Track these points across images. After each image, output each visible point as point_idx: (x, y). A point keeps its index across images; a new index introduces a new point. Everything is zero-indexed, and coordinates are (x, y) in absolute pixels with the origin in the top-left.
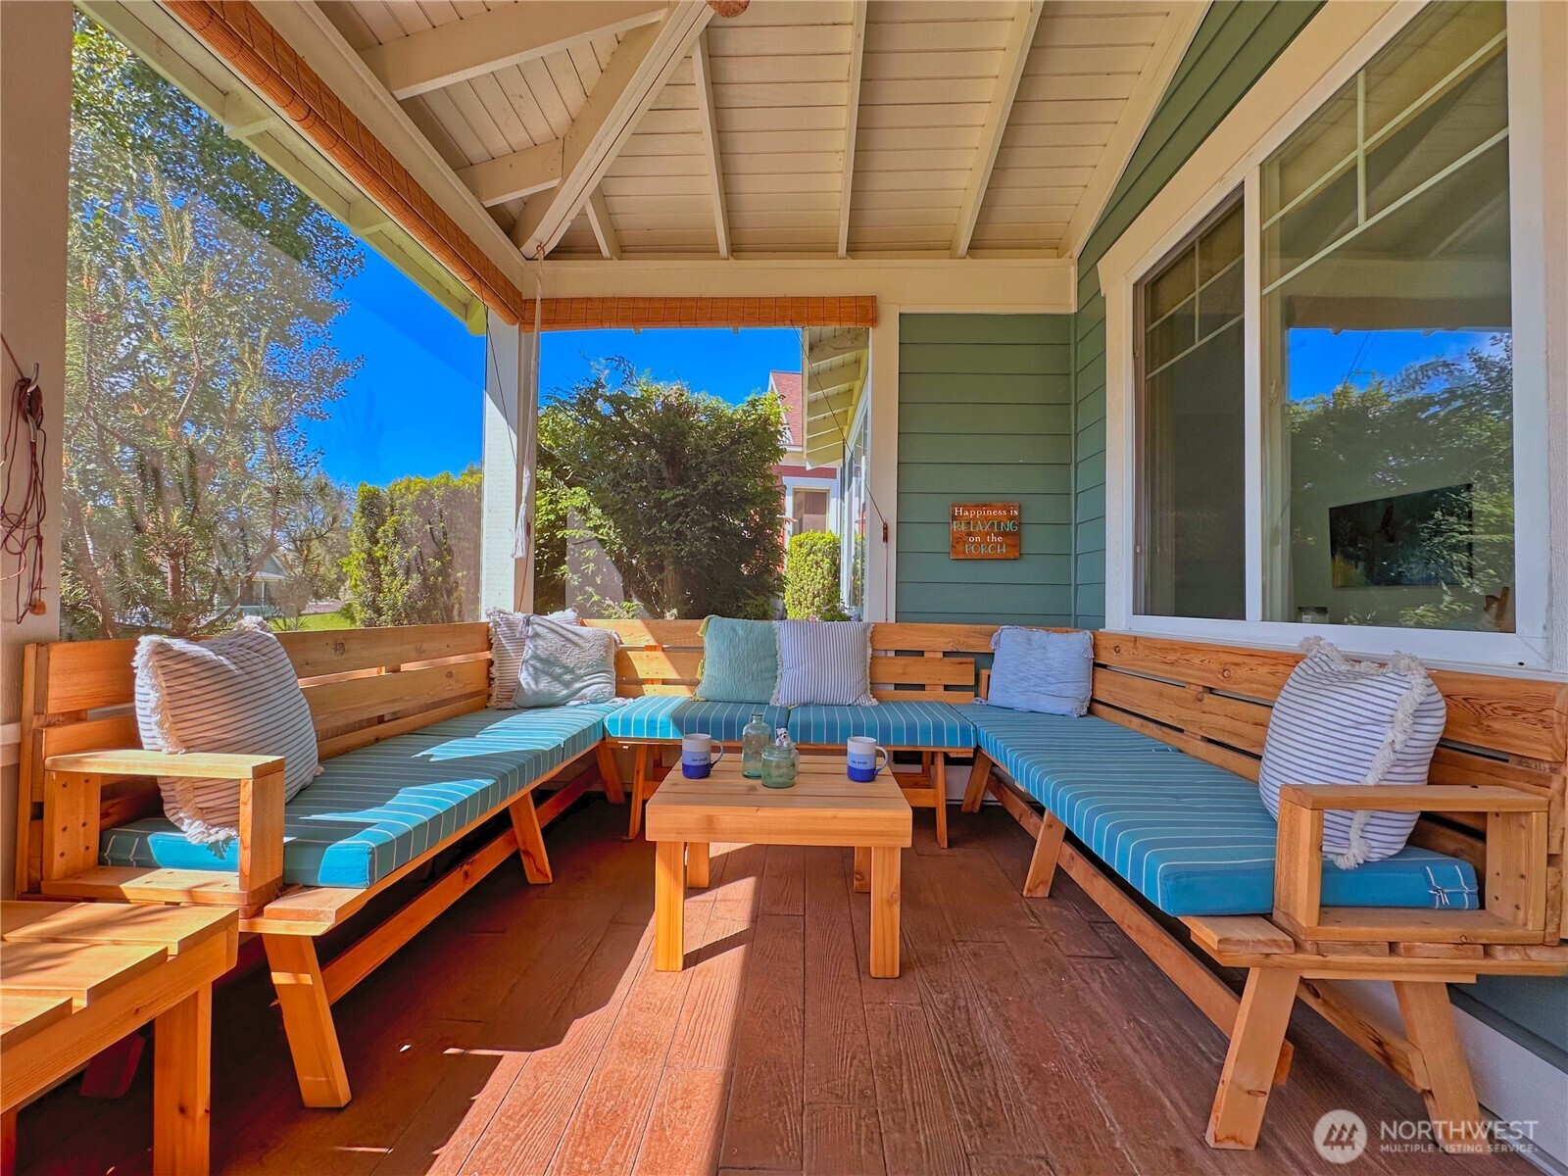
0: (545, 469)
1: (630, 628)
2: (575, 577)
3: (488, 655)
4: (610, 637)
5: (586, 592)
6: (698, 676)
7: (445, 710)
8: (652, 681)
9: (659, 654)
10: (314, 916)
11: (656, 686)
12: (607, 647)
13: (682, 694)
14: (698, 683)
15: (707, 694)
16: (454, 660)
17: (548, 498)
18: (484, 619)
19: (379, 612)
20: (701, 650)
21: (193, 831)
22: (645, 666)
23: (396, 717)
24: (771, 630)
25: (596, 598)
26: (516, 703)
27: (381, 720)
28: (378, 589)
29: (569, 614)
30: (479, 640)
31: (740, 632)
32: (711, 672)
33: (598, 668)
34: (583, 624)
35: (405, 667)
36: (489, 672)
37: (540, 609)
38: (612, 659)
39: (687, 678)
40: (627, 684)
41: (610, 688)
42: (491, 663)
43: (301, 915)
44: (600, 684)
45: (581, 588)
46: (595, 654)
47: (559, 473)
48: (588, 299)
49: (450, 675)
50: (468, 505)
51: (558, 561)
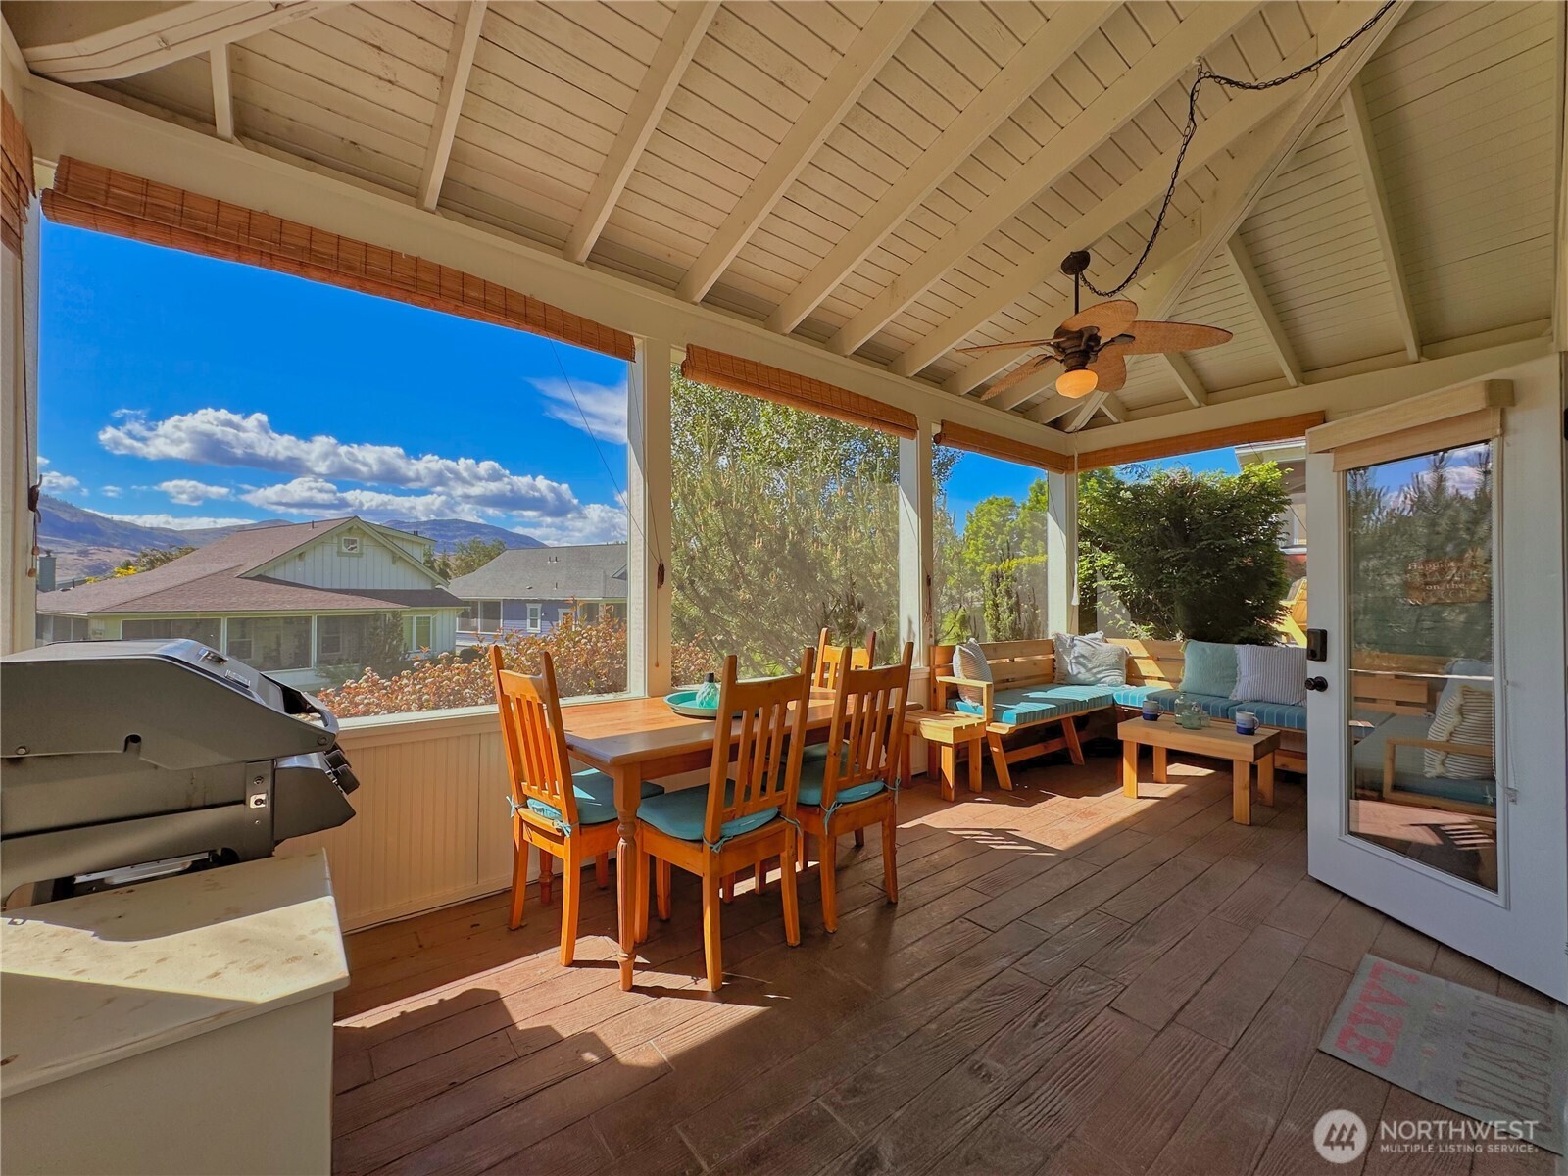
0: (1086, 540)
1: (1136, 644)
2: (1108, 608)
3: (1052, 656)
4: (1123, 650)
5: (1116, 618)
6: (1181, 677)
7: (1033, 681)
8: (1151, 678)
9: (1151, 661)
10: (1004, 728)
11: (1153, 681)
12: (1120, 656)
13: (1166, 686)
14: (1180, 681)
15: (1184, 689)
16: (1039, 657)
17: (1088, 559)
18: (1050, 637)
19: (998, 630)
20: (1182, 660)
21: (969, 702)
22: (1146, 667)
23: (1014, 680)
24: (1232, 650)
25: (1122, 622)
26: (1067, 680)
27: (1008, 681)
28: (998, 619)
29: (1099, 635)
30: (1049, 649)
31: (1208, 651)
32: (1188, 675)
33: (1114, 667)
34: (1107, 642)
35: (1016, 659)
36: (1053, 665)
37: (1083, 631)
38: (1124, 663)
39: (1171, 677)
40: (1133, 677)
41: (1120, 679)
42: (1054, 660)
43: (1000, 728)
44: (1118, 676)
45: (1112, 616)
46: (1113, 659)
47: (1095, 543)
48: (1106, 450)
49: (1035, 664)
50: (1040, 574)
51: (1094, 600)
